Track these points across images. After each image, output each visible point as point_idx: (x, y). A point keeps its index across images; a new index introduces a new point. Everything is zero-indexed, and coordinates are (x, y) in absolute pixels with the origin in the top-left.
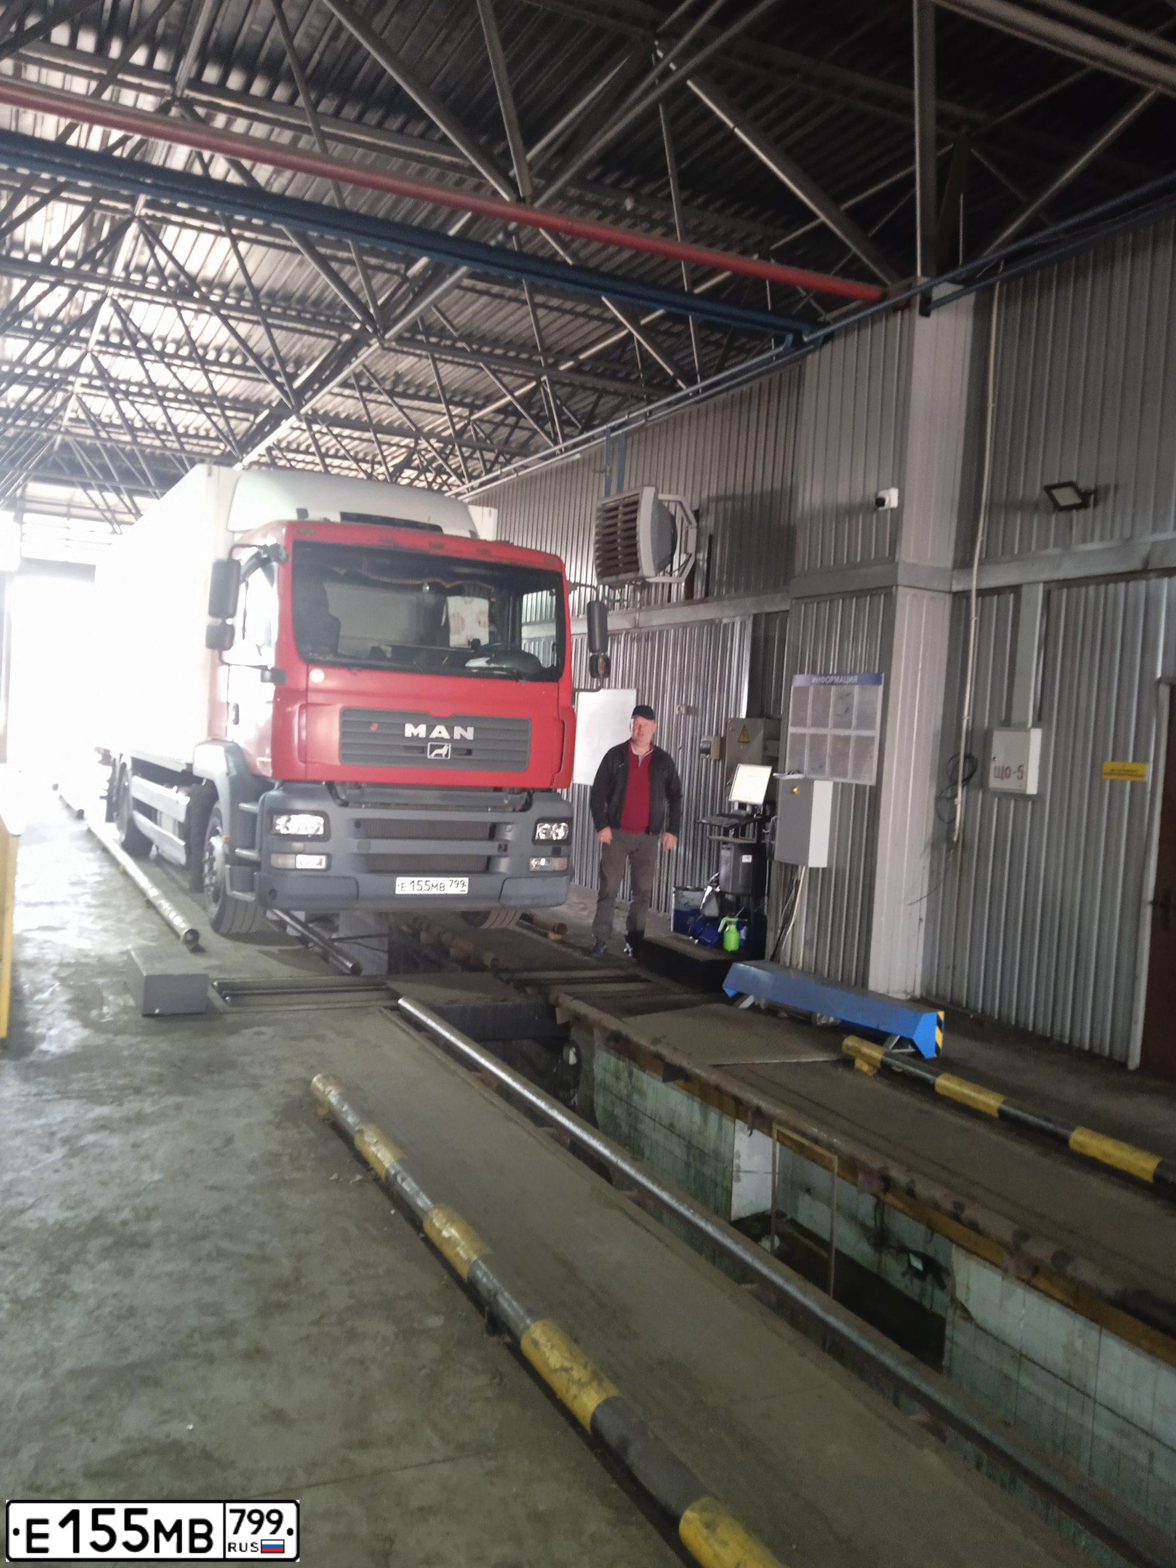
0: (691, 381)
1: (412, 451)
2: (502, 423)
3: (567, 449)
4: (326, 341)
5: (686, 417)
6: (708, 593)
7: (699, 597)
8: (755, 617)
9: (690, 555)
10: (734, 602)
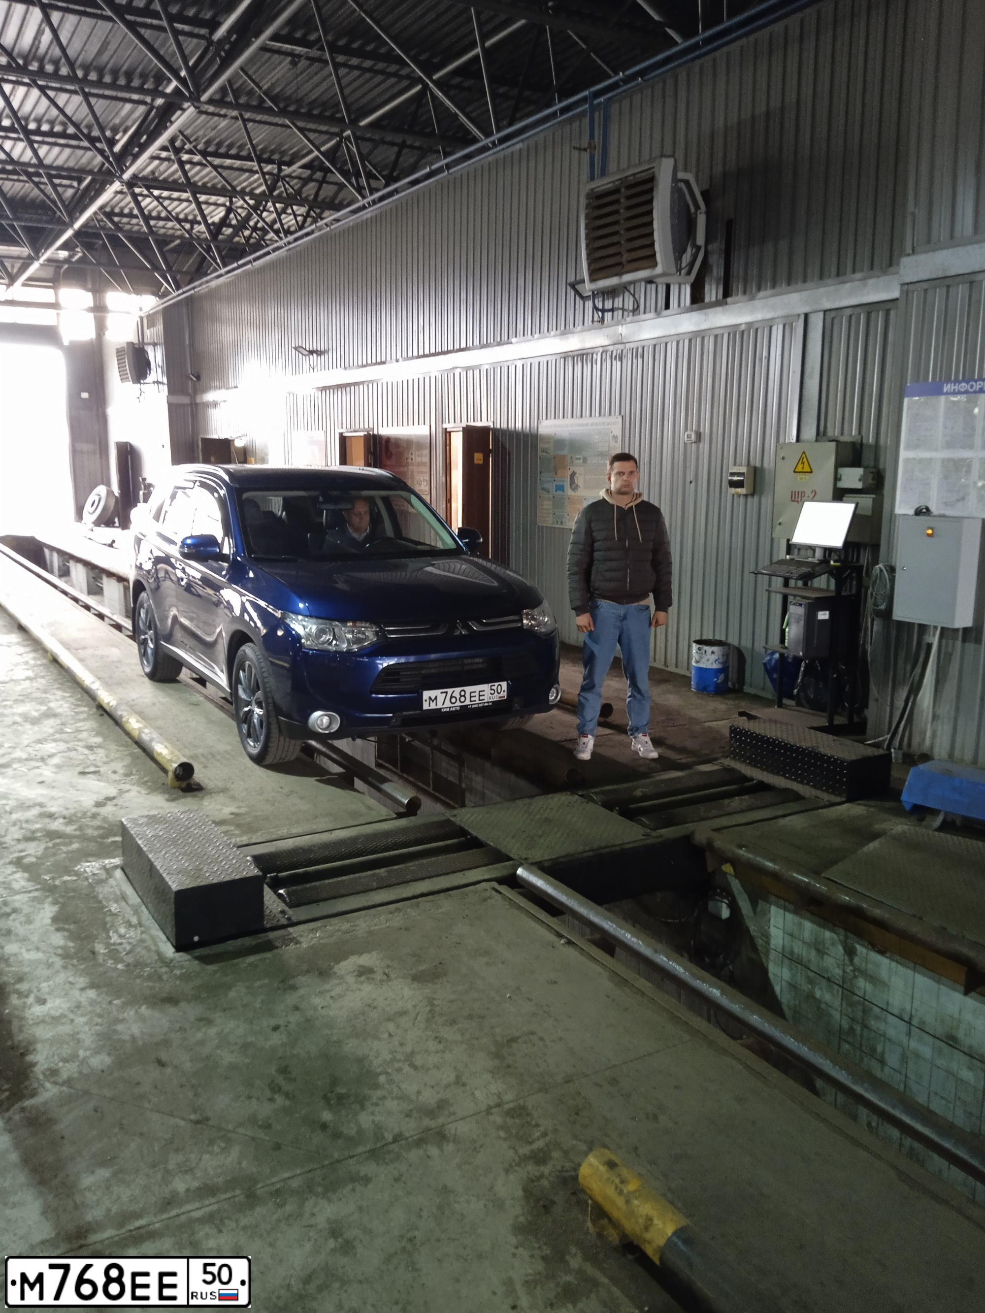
3: (503, 140)
6: (727, 294)
7: (714, 299)
8: (806, 316)
9: (699, 247)
10: (772, 300)
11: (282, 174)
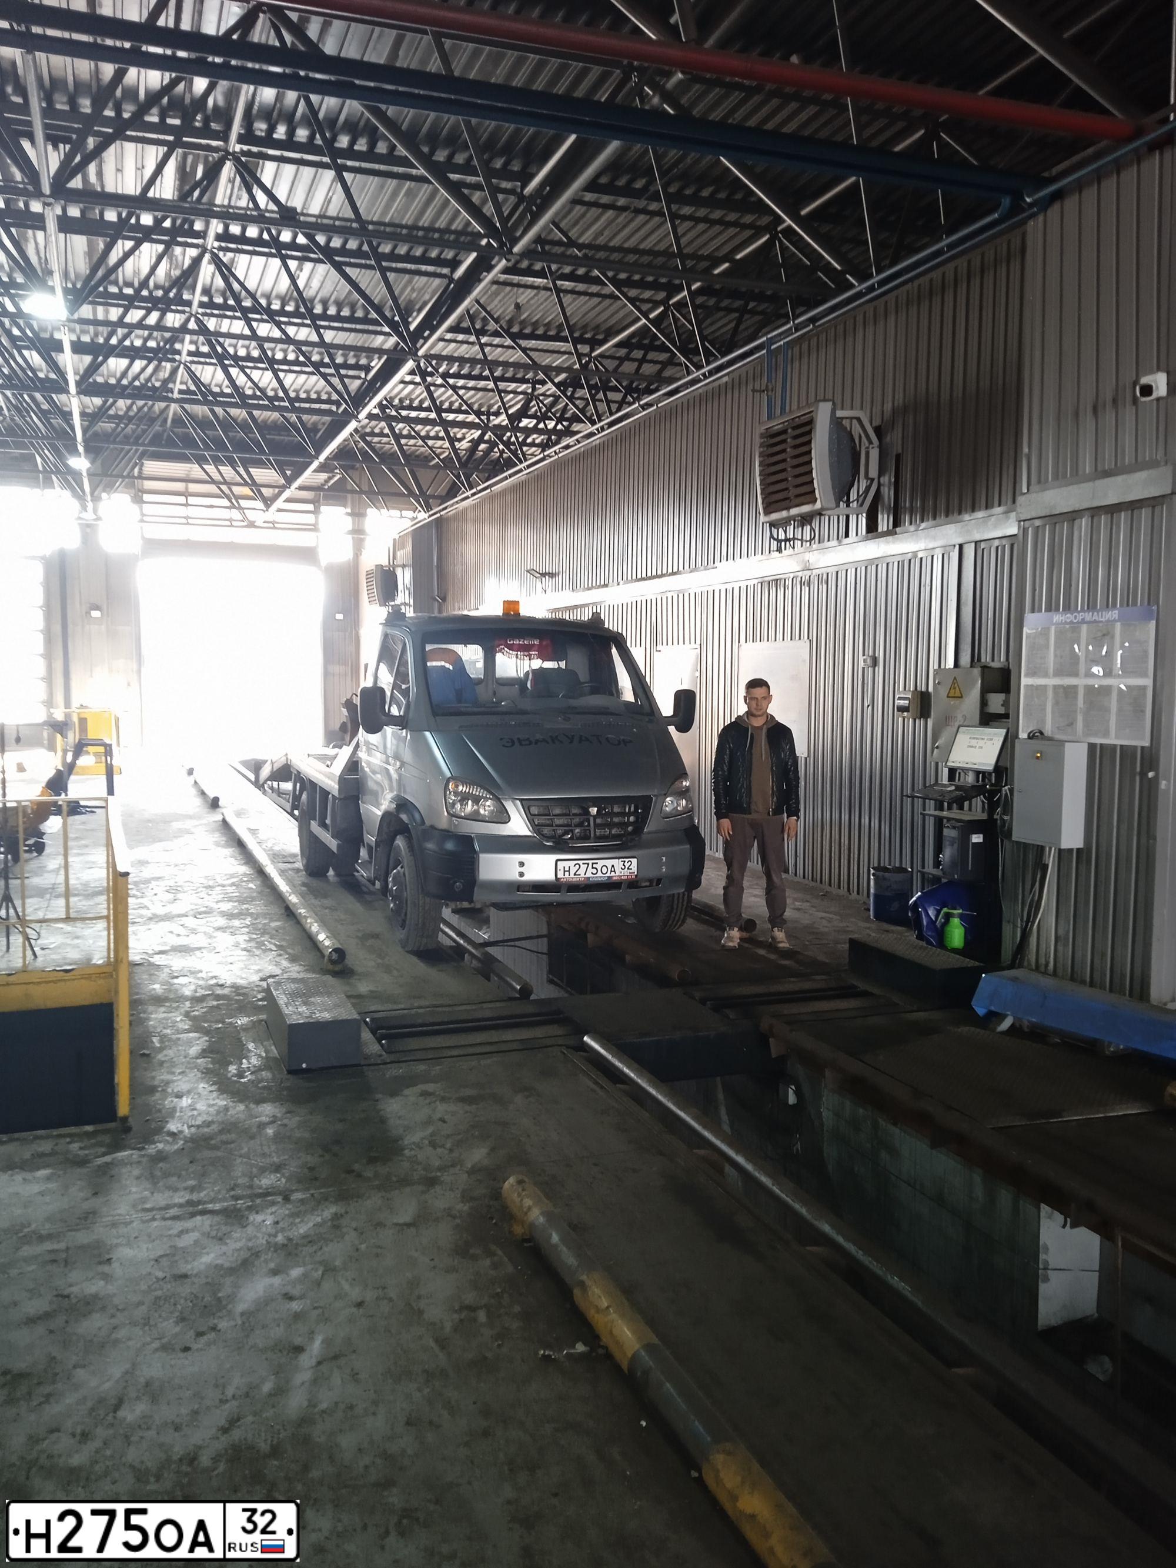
0: (863, 277)
1: (529, 398)
2: (627, 358)
3: (711, 373)
6: (897, 524)
7: (885, 529)
8: (961, 546)
9: (872, 480)
10: (933, 531)
11: (536, 393)
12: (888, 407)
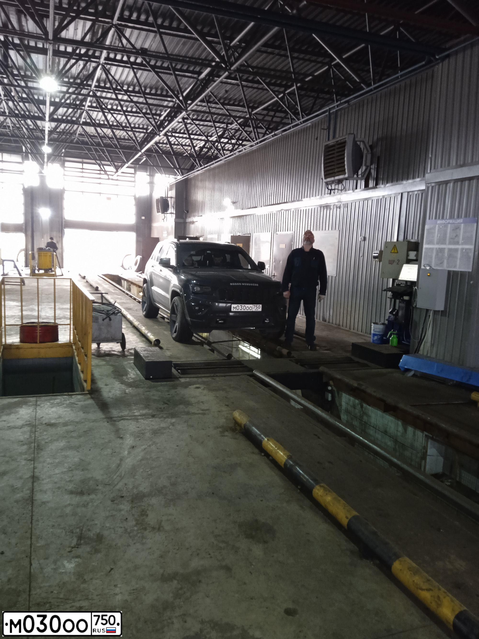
0: (369, 85)
1: (225, 130)
3: (304, 122)
4: (192, 80)
5: (366, 101)
6: (377, 184)
7: (372, 186)
8: (402, 194)
9: (368, 166)
10: (391, 188)
11: (228, 128)
12: (375, 138)
